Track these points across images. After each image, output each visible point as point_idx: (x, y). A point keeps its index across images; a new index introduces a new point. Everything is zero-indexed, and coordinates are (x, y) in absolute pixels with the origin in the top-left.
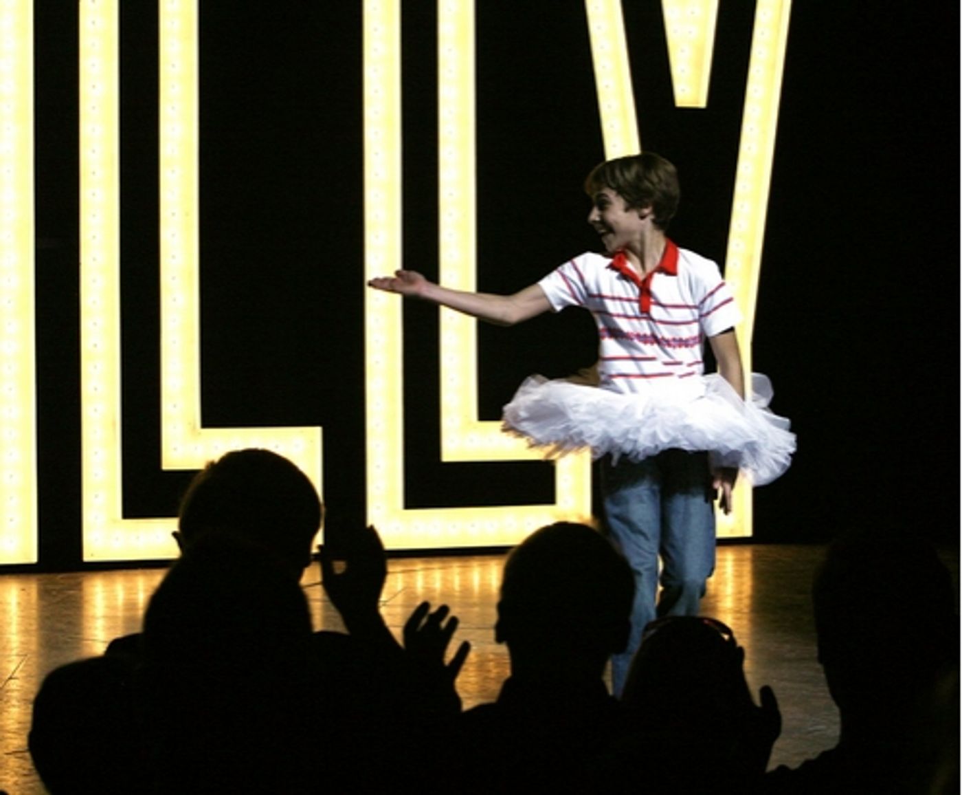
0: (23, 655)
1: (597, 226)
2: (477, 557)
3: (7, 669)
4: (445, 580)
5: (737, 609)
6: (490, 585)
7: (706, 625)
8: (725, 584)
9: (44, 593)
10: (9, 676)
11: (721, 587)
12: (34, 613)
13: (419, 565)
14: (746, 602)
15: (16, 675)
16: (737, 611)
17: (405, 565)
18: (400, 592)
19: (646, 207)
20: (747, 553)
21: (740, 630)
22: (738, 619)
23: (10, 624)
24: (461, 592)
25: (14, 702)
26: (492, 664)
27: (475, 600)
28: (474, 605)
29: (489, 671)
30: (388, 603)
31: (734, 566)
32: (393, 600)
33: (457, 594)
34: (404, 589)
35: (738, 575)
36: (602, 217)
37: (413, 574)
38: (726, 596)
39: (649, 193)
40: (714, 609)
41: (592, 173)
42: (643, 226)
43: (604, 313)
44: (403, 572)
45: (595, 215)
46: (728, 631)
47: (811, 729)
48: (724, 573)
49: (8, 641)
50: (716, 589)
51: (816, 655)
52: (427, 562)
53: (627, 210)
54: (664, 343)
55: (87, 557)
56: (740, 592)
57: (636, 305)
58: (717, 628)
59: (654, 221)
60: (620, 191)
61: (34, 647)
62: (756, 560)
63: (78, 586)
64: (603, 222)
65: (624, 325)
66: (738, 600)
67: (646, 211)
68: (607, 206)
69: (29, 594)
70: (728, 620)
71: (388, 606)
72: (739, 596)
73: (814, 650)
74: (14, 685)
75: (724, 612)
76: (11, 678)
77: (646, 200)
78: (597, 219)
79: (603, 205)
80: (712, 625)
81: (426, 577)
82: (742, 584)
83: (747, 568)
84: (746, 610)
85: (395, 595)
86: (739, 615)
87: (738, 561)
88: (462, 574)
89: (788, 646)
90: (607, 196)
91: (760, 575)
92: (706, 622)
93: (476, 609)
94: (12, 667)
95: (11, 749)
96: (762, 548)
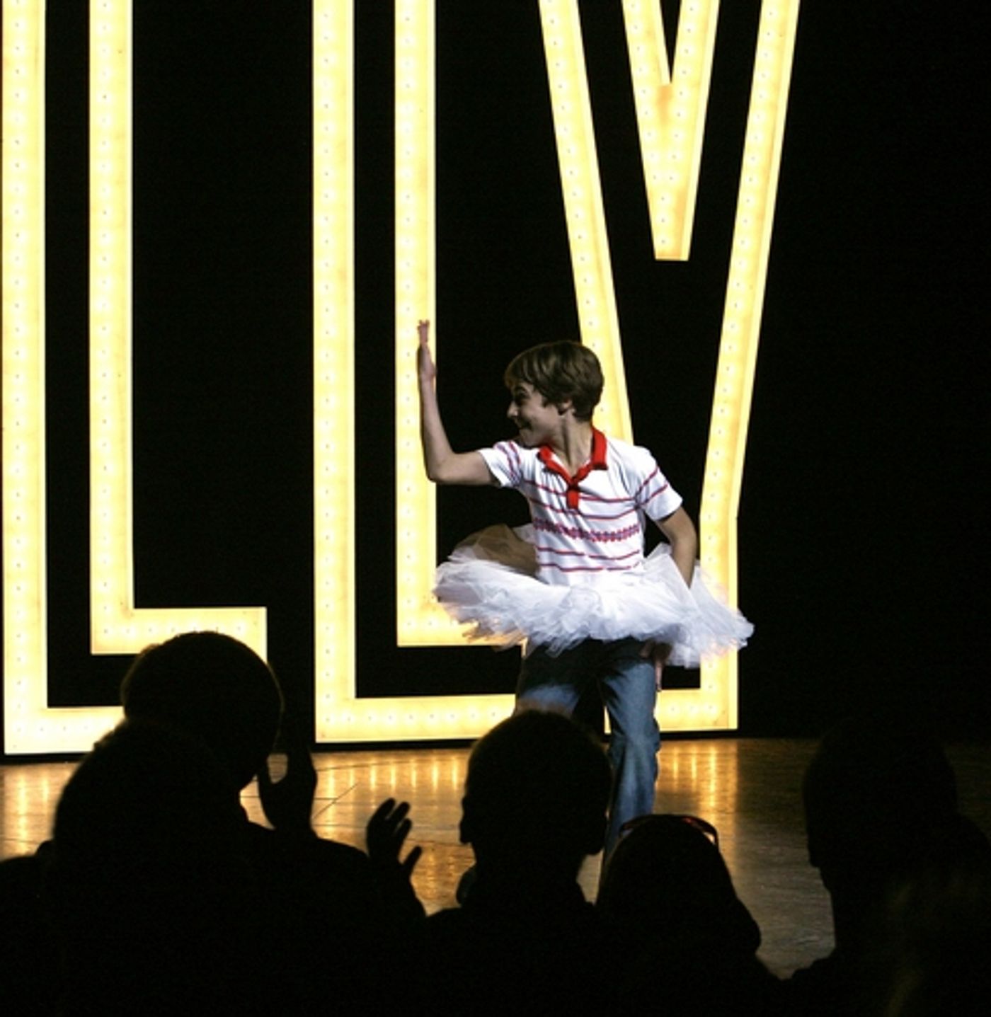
1: (516, 421)
2: (435, 751)
4: (401, 777)
5: (720, 809)
6: (450, 782)
7: (689, 825)
8: (709, 780)
11: (704, 785)
13: (372, 760)
14: (731, 800)
16: (721, 811)
17: (357, 759)
18: (351, 789)
19: (566, 401)
20: (732, 747)
21: (725, 832)
22: (722, 819)
24: (418, 788)
26: (452, 867)
27: (434, 798)
28: (432, 803)
29: (450, 875)
30: (338, 801)
31: (718, 761)
32: (344, 797)
33: (414, 791)
34: (356, 785)
35: (722, 771)
36: (520, 412)
37: (366, 769)
38: (709, 794)
39: (568, 388)
40: (697, 808)
41: (511, 365)
42: (564, 421)
43: (538, 502)
44: (355, 766)
45: (513, 411)
46: (712, 830)
47: (801, 940)
48: (708, 769)
50: (698, 786)
51: (807, 858)
52: (381, 756)
53: (545, 405)
54: (594, 537)
56: (725, 790)
57: (563, 499)
58: (700, 828)
59: (575, 415)
60: (538, 386)
62: (741, 755)
64: (521, 416)
65: (553, 517)
66: (722, 799)
67: (566, 406)
68: (525, 400)
70: (712, 819)
71: (339, 804)
72: (723, 794)
73: (804, 853)
75: (708, 811)
77: (564, 395)
78: (516, 414)
79: (521, 400)
80: (695, 825)
81: (380, 773)
82: (727, 781)
83: (732, 764)
84: (731, 810)
85: (346, 792)
86: (723, 815)
87: (722, 757)
88: (420, 769)
89: (777, 849)
90: (524, 390)
91: (746, 771)
92: (689, 821)
93: (436, 808)
96: (749, 742)
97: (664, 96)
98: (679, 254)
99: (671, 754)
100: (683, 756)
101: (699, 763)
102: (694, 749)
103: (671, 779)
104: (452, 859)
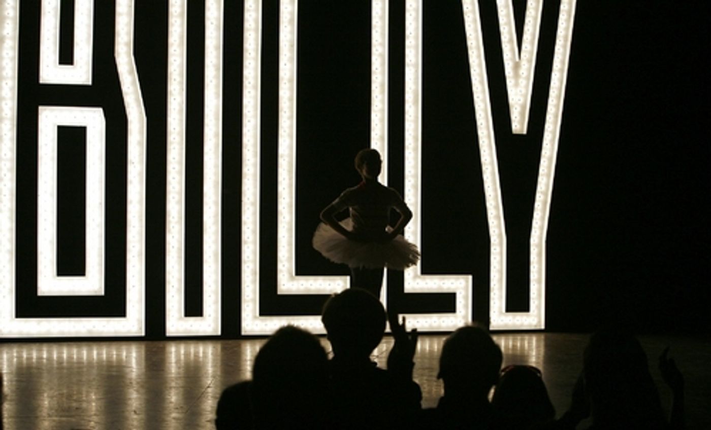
0: (214, 377)
3: (207, 383)
5: (538, 361)
8: (532, 350)
9: (224, 349)
10: (207, 386)
11: (530, 352)
12: (219, 358)
15: (211, 385)
18: (384, 352)
20: (542, 336)
23: (208, 363)
25: (210, 398)
31: (536, 342)
35: (538, 347)
38: (532, 356)
40: (527, 361)
48: (532, 345)
49: (207, 370)
50: (528, 353)
55: (243, 333)
61: (219, 373)
62: (546, 340)
63: (239, 346)
69: (217, 349)
74: (210, 390)
75: (532, 362)
76: (209, 387)
83: (542, 344)
85: (382, 353)
87: (538, 341)
94: (209, 382)
95: (208, 419)
96: (549, 335)
97: (517, 66)
98: (523, 131)
99: (517, 339)
100: (522, 340)
101: (529, 343)
102: (526, 337)
103: (517, 350)
104: (425, 382)
